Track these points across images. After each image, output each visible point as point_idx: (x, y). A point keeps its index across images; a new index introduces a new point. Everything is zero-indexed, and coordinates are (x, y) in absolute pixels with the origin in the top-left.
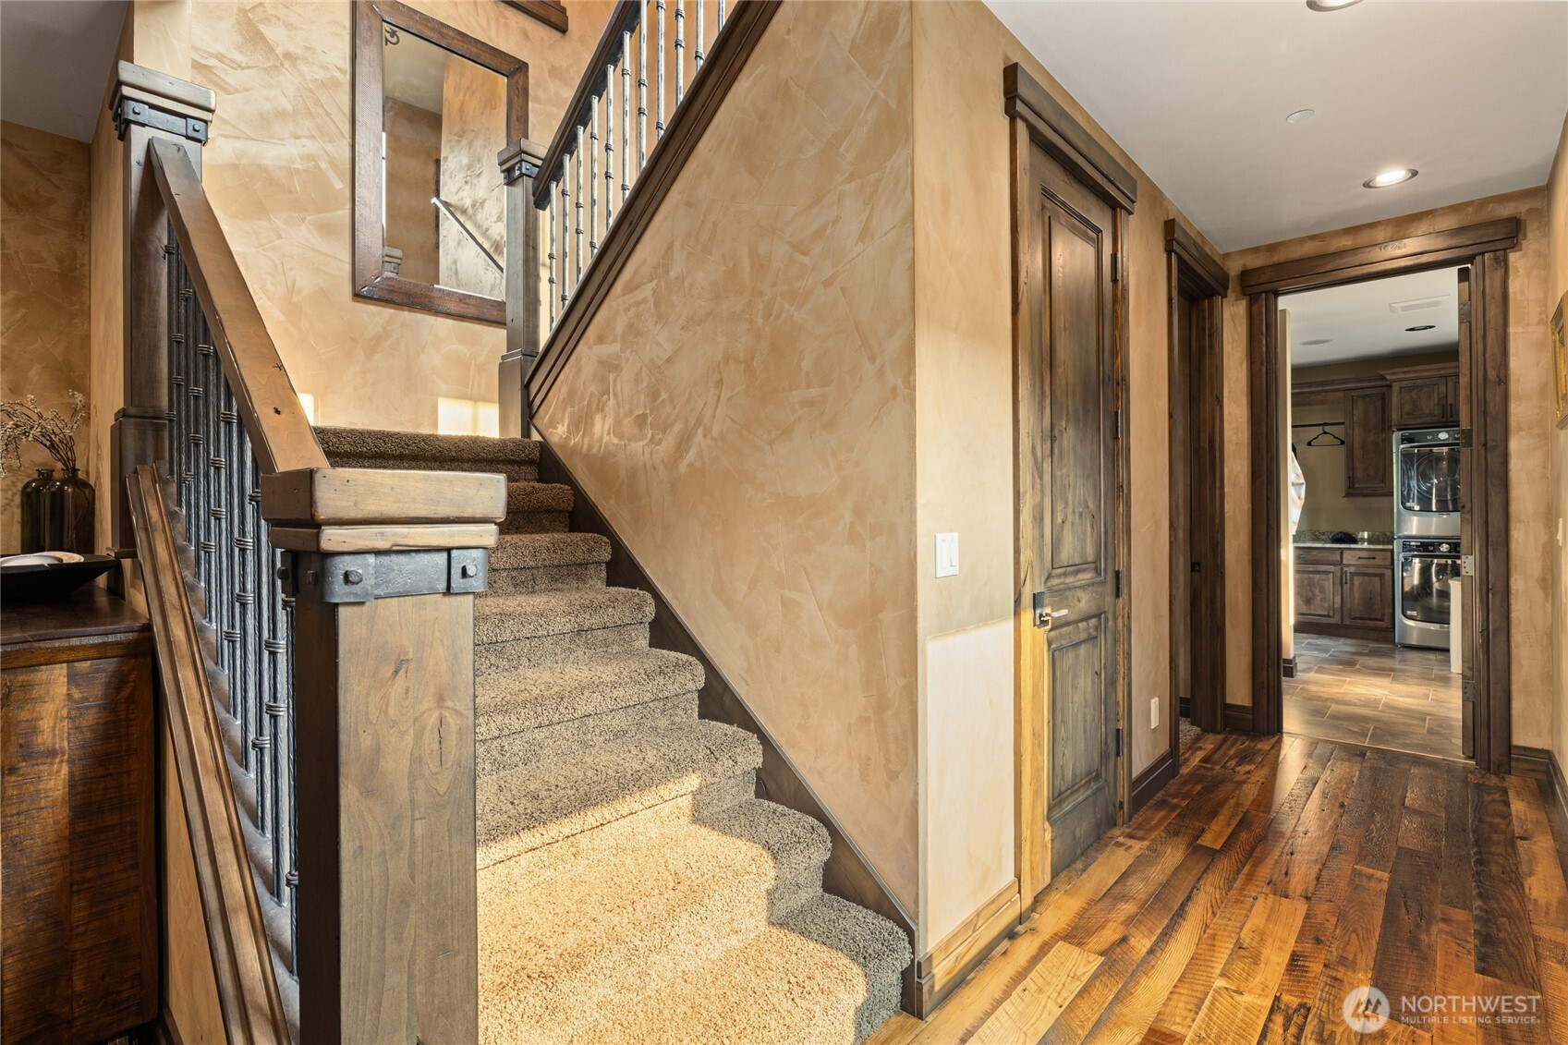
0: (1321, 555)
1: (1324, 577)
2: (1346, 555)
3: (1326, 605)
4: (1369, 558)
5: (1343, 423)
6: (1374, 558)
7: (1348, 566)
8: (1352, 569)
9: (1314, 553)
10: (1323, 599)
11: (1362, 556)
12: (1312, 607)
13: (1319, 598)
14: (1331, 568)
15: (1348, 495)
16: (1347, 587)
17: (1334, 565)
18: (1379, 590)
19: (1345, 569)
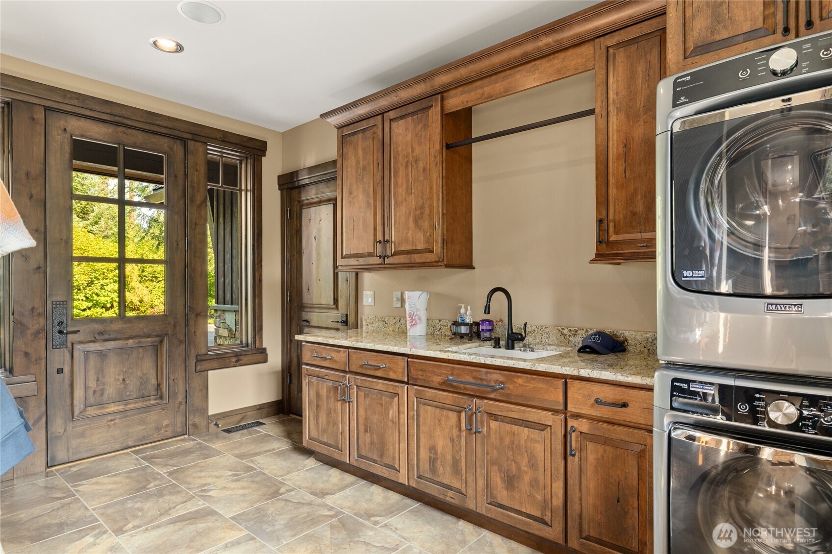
0: (531, 386)
1: (535, 434)
2: (575, 389)
3: (539, 497)
4: (614, 405)
5: (591, 112)
6: (625, 405)
7: (577, 416)
8: (583, 426)
9: (520, 381)
10: (534, 483)
11: (601, 396)
12: (517, 495)
13: (527, 478)
14: (547, 418)
15: (601, 257)
16: (574, 461)
17: (555, 412)
18: (635, 483)
19: (571, 423)
